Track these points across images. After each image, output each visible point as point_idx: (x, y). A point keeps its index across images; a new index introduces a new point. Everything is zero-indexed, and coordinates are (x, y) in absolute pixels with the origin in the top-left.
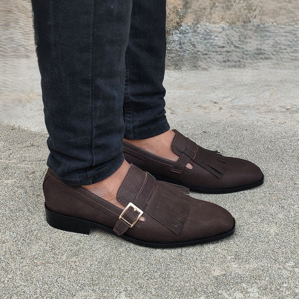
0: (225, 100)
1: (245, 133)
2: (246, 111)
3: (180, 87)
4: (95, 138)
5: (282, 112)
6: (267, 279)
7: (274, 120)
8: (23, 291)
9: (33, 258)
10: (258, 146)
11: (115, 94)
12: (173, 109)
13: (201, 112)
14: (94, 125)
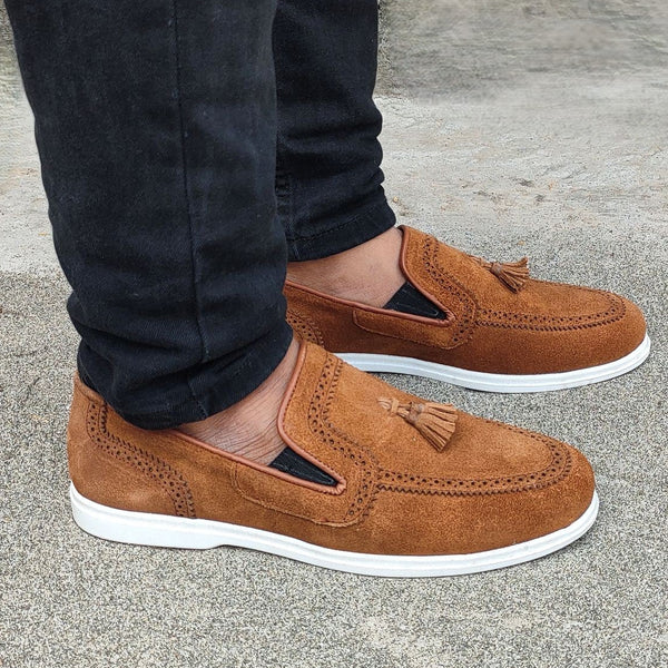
0: (553, 174)
1: (608, 263)
2: (610, 205)
3: (427, 142)
4: (202, 281)
10: (644, 300)
11: (252, 149)
12: (405, 201)
13: (486, 208)
14: (195, 243)
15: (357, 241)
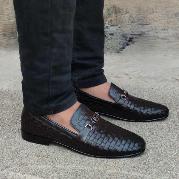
5: (173, 81)
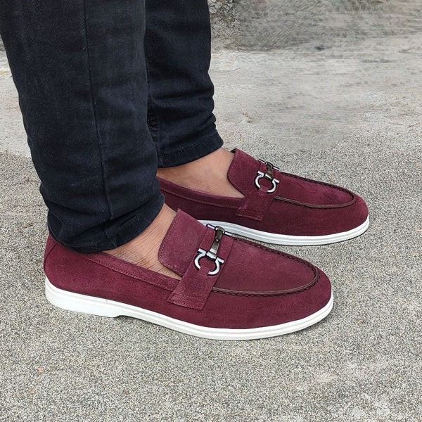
1: (366, 150)
2: (368, 115)
4: (108, 177)
6: (404, 385)
7: (414, 128)
8: (16, 415)
9: (32, 362)
10: (387, 171)
14: (103, 158)
15: (197, 157)
